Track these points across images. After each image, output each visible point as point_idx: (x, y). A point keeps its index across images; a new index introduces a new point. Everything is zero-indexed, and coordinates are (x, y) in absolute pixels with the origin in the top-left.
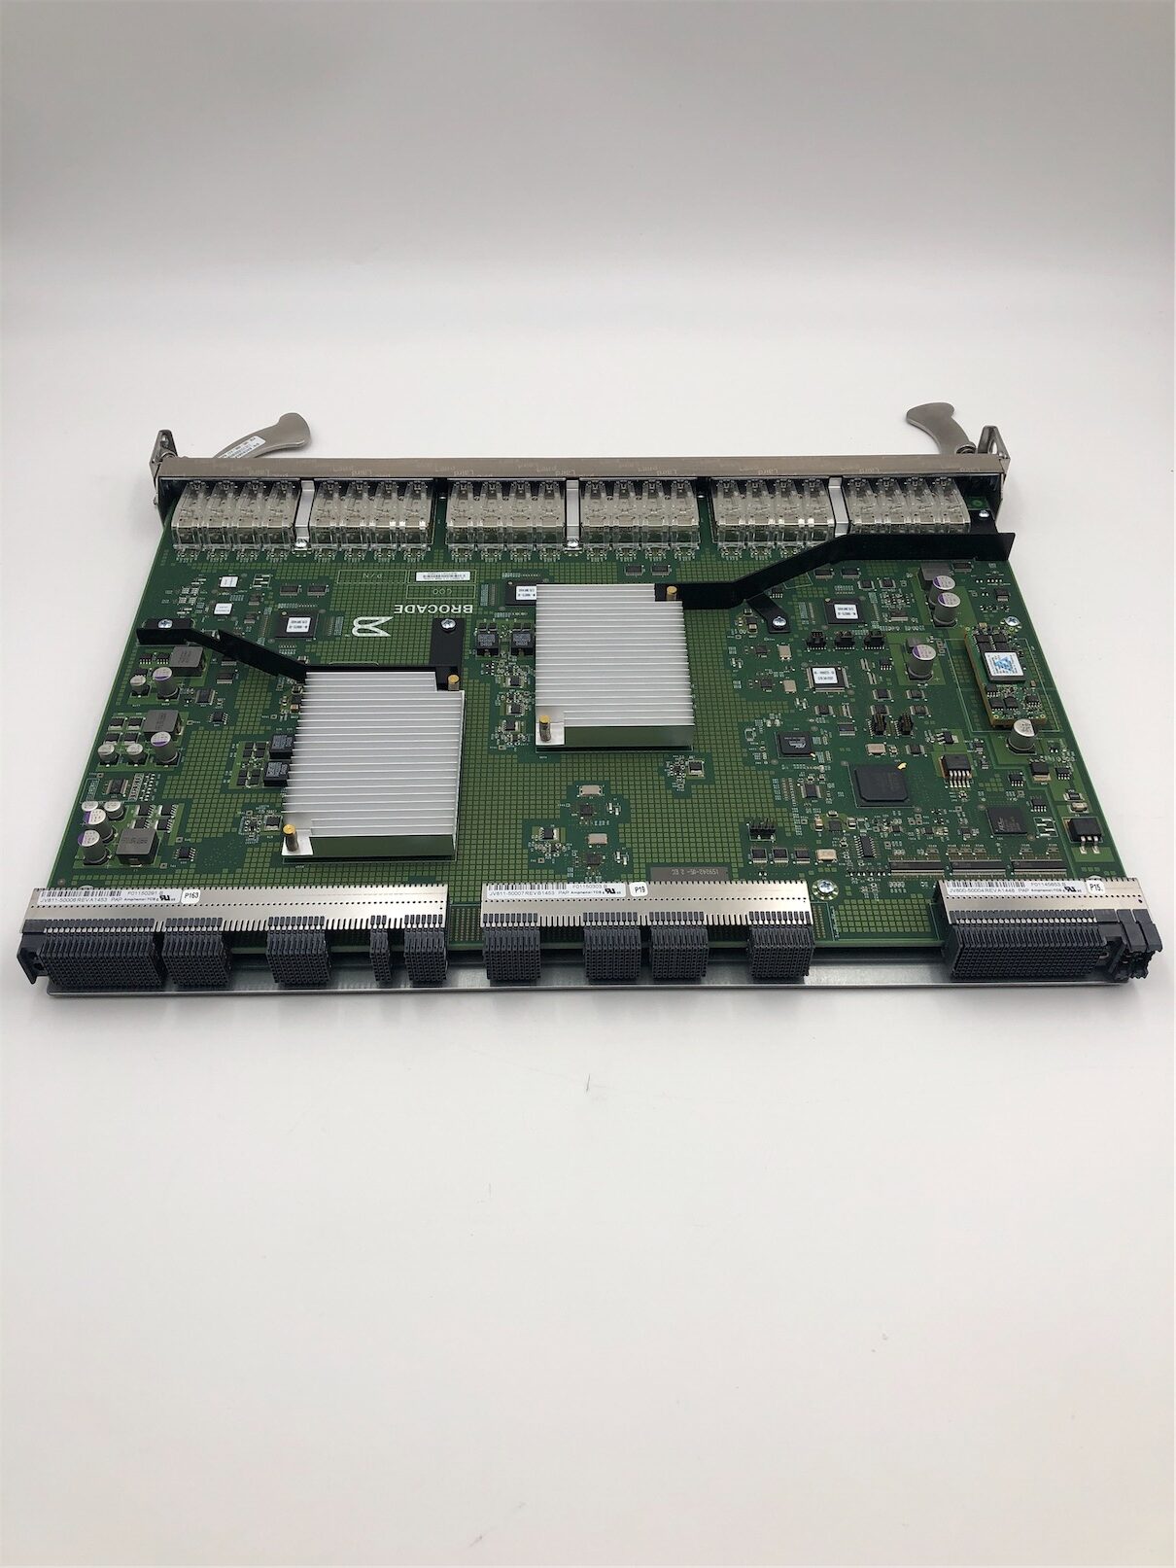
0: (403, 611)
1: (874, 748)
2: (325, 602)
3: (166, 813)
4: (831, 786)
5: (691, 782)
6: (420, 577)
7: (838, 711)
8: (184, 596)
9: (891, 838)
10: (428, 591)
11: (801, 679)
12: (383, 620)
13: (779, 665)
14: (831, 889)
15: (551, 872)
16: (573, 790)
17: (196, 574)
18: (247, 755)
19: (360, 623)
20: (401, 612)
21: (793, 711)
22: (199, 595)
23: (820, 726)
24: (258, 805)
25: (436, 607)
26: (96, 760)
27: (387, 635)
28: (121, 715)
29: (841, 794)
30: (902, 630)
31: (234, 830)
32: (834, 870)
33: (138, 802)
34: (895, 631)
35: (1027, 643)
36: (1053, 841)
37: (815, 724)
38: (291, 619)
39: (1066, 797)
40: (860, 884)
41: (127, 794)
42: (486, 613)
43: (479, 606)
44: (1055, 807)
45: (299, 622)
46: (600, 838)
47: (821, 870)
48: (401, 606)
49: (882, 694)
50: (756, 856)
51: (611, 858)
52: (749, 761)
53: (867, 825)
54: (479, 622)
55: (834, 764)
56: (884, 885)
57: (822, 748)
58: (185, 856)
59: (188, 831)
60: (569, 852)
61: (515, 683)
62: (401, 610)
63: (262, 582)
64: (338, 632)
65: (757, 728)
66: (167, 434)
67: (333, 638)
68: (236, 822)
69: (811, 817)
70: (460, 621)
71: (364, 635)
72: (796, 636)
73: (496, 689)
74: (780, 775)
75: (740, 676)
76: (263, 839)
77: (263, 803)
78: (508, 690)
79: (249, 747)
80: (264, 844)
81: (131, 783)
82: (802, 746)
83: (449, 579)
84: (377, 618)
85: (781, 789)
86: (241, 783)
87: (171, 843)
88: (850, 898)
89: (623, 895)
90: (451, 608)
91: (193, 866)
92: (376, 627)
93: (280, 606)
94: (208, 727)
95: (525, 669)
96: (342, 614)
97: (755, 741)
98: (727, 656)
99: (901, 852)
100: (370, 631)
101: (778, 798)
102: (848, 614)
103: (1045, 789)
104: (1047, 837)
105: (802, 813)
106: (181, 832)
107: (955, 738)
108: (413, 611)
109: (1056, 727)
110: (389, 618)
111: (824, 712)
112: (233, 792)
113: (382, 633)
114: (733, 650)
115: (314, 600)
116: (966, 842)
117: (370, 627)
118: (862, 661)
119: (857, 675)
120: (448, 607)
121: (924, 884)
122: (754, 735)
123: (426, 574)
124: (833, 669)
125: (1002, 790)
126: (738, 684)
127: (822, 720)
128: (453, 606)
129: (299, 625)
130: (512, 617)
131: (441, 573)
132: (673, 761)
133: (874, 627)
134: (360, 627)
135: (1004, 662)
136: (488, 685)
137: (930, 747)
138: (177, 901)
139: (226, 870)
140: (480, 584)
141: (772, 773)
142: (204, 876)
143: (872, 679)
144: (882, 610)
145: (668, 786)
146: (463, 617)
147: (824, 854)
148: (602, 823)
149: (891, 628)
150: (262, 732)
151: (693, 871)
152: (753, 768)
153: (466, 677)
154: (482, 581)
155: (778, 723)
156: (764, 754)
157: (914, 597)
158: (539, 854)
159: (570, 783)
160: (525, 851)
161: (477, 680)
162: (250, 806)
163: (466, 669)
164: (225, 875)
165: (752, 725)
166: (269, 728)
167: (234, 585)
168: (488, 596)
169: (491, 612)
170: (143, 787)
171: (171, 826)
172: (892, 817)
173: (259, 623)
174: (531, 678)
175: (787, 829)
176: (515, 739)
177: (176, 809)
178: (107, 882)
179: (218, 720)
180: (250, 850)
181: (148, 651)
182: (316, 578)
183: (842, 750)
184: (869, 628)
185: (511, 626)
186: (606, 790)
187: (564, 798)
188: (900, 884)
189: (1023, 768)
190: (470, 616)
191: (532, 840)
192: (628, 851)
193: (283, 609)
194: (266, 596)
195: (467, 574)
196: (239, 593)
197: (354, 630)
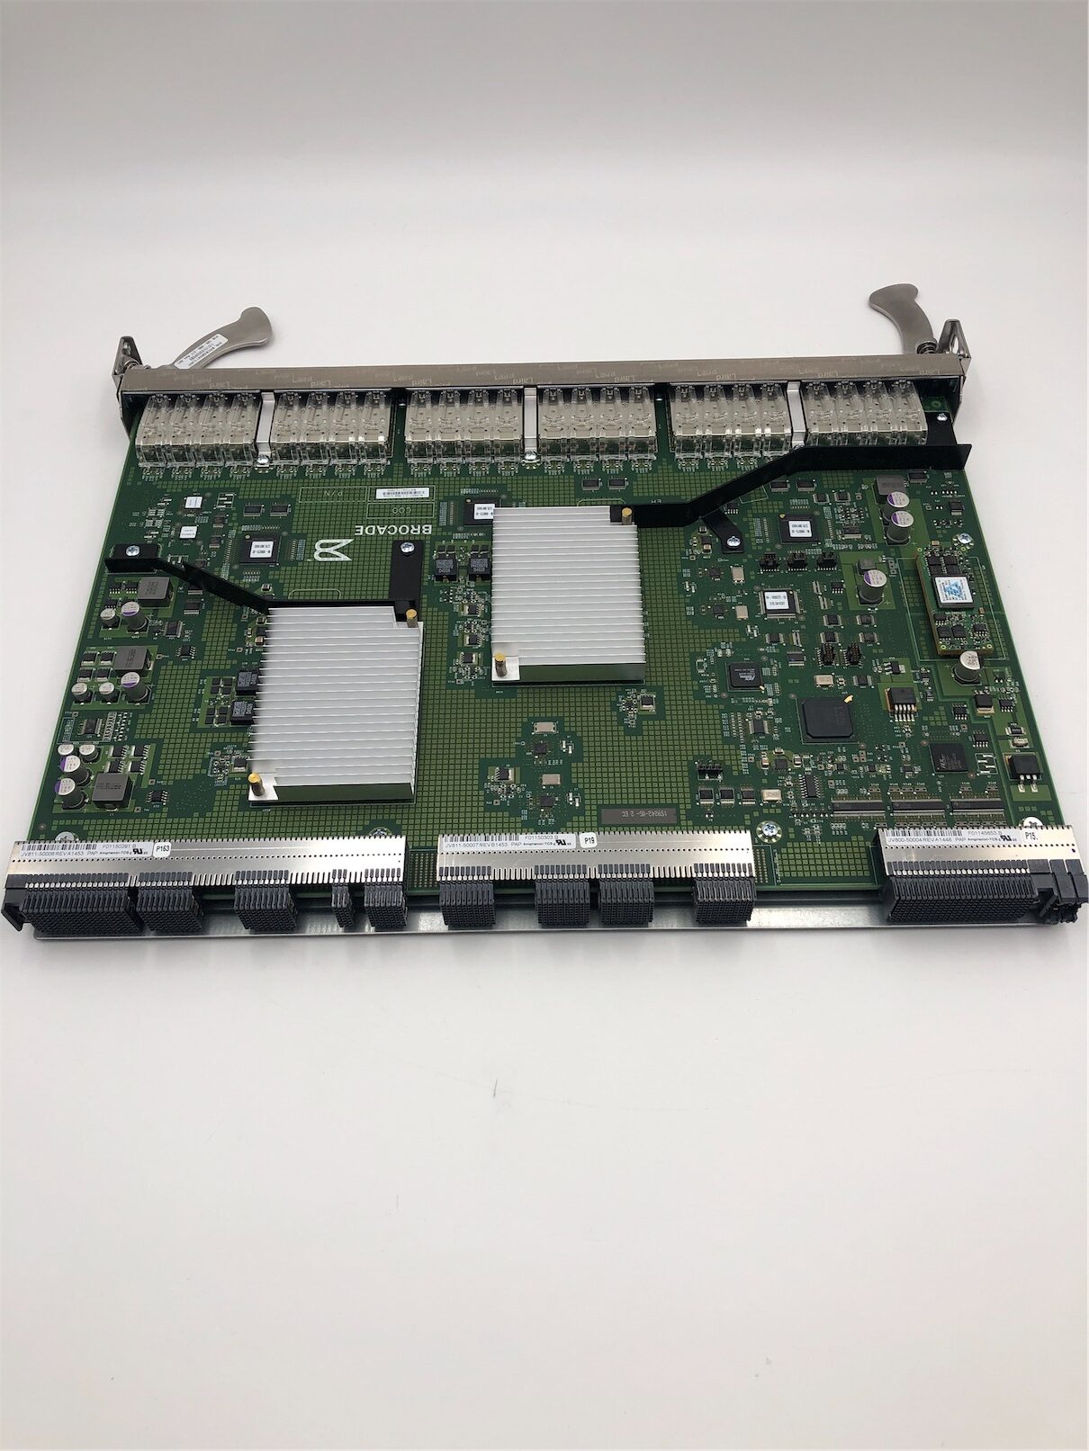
0: (364, 532)
1: (823, 680)
2: (287, 523)
3: (139, 753)
4: (779, 720)
5: (642, 717)
6: (380, 494)
7: (788, 639)
8: (150, 518)
9: (834, 777)
10: (386, 512)
11: (753, 604)
12: (344, 542)
13: (731, 588)
14: (775, 832)
15: (506, 814)
16: (528, 727)
17: (160, 494)
18: (214, 691)
19: (322, 546)
20: (361, 533)
21: (744, 640)
22: (166, 517)
23: (770, 655)
24: (226, 744)
25: (396, 528)
26: (70, 699)
27: (348, 559)
28: (92, 650)
29: (788, 729)
30: (856, 549)
31: (204, 771)
32: (779, 811)
33: (112, 743)
34: (848, 550)
35: (978, 566)
36: (994, 778)
37: (765, 653)
38: (254, 543)
39: (1008, 732)
40: (804, 826)
41: (102, 733)
42: (444, 533)
43: (438, 526)
44: (997, 742)
45: (263, 546)
46: (551, 779)
47: (765, 811)
48: (362, 527)
49: (832, 620)
50: (703, 797)
51: (564, 799)
52: (699, 694)
53: (812, 762)
54: (438, 544)
55: (783, 698)
56: (826, 827)
57: (771, 680)
58: (157, 799)
59: (160, 772)
60: (523, 793)
61: (473, 610)
62: (361, 531)
63: (224, 502)
64: (300, 556)
65: (709, 658)
66: (128, 341)
67: (295, 563)
68: (205, 764)
69: (758, 754)
70: (419, 543)
71: (326, 559)
72: (750, 556)
73: (455, 618)
74: (730, 709)
75: (694, 601)
76: (231, 781)
77: (230, 743)
78: (465, 618)
79: (216, 682)
80: (232, 787)
81: (104, 722)
82: (751, 678)
83: (409, 496)
84: (338, 541)
85: (730, 725)
86: (209, 721)
87: (144, 786)
88: (793, 841)
89: (573, 846)
90: (410, 528)
91: (165, 810)
92: (337, 550)
93: (244, 528)
94: (178, 662)
95: (482, 596)
96: (304, 536)
97: (706, 672)
98: (681, 580)
99: (843, 792)
100: (332, 556)
101: (726, 734)
102: (803, 531)
103: (988, 722)
104: (986, 775)
105: (749, 750)
106: (154, 774)
107: (902, 668)
108: (373, 533)
109: (1003, 658)
110: (350, 541)
111: (775, 640)
112: (202, 731)
113: (344, 558)
114: (687, 573)
115: (276, 521)
116: (908, 781)
117: (331, 550)
118: (814, 583)
119: (809, 600)
120: (408, 528)
121: (865, 826)
122: (705, 666)
123: (386, 491)
124: (785, 594)
125: (945, 724)
126: (691, 611)
127: (772, 649)
128: (413, 526)
129: (262, 549)
130: (470, 539)
131: (400, 490)
132: (626, 695)
133: (827, 545)
134: (322, 550)
135: (954, 588)
136: (447, 613)
137: (877, 677)
138: (149, 855)
139: (196, 815)
140: (439, 501)
141: (722, 707)
142: (176, 820)
143: (824, 604)
144: (836, 526)
145: (620, 722)
146: (422, 538)
147: (771, 795)
148: (556, 762)
149: (844, 547)
150: (228, 667)
151: (643, 814)
152: (703, 702)
153: (424, 605)
154: (441, 498)
155: (729, 652)
156: (715, 686)
157: (868, 512)
158: (495, 795)
159: (525, 720)
160: (482, 793)
161: (436, 609)
162: (219, 746)
163: (425, 596)
164: (195, 820)
165: (704, 655)
166: (235, 662)
167: (199, 506)
168: (446, 514)
169: (450, 533)
170: (116, 726)
171: (144, 768)
172: (837, 754)
173: (223, 547)
174: (489, 605)
175: (734, 768)
176: (473, 673)
177: (148, 750)
178: (85, 828)
179: (186, 653)
180: (219, 792)
181: (117, 580)
182: (278, 497)
183: (790, 681)
184: (822, 546)
185: (469, 549)
186: (560, 727)
187: (519, 735)
188: (842, 826)
189: (967, 700)
190: (429, 538)
191: (488, 781)
192: (580, 793)
193: (246, 532)
194: (230, 518)
195: (426, 490)
196: (204, 515)
197: (316, 554)
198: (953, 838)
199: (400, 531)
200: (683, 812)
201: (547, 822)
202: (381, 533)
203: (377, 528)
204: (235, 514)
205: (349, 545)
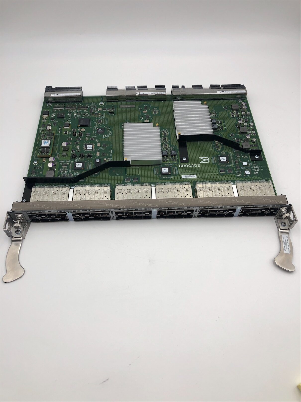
1: (83, 130)
2: (219, 168)
4: (95, 122)
6: (195, 176)
7: (89, 139)
8: (258, 168)
10: (192, 171)
11: (96, 147)
12: (202, 162)
13: (101, 151)
14: (101, 103)
15: (154, 106)
17: (258, 175)
18: (222, 127)
19: (208, 161)
20: (198, 165)
21: (100, 139)
23: (94, 135)
25: (189, 166)
27: (200, 158)
30: (65, 161)
34: (67, 160)
37: (95, 136)
38: (226, 161)
39: (46, 121)
40: (95, 105)
42: (175, 165)
43: (177, 167)
44: (49, 119)
46: (145, 112)
47: (102, 107)
48: (198, 166)
49: (77, 143)
51: (142, 109)
52: (112, 128)
53: (90, 115)
54: (177, 162)
55: (93, 127)
56: (90, 105)
57: (95, 130)
58: (225, 108)
60: (151, 110)
61: (165, 146)
63: (239, 173)
64: (213, 158)
67: (213, 156)
68: (218, 114)
69: (101, 116)
71: (206, 158)
72: (94, 159)
73: (170, 144)
74: (106, 125)
75: (110, 148)
78: (167, 143)
82: (99, 130)
83: (187, 176)
84: (204, 162)
86: (221, 122)
87: (229, 110)
89: (140, 93)
90: (185, 166)
92: (203, 160)
93: (230, 166)
94: (233, 133)
95: (163, 149)
96: (213, 164)
98: (113, 153)
99: (85, 110)
100: (204, 158)
101: (107, 120)
102: (78, 165)
104: (55, 113)
105: (103, 117)
108: (195, 165)
110: (200, 163)
113: (201, 158)
114: (111, 155)
117: (205, 160)
118: (79, 152)
119: (81, 148)
120: (186, 166)
121: (82, 105)
122: (110, 133)
123: (194, 177)
124: (87, 148)
126: (111, 145)
127: (93, 137)
129: (223, 159)
130: (168, 163)
131: (190, 177)
133: (73, 162)
134: (207, 160)
135: (45, 143)
137: (71, 131)
138: (221, 91)
140: (178, 174)
143: (78, 147)
144: (68, 167)
146: (181, 163)
147: (100, 109)
148: (144, 115)
149: (68, 161)
151: (126, 107)
155: (104, 136)
156: (108, 129)
157: (58, 171)
158: (157, 109)
160: (159, 110)
161: (175, 146)
163: (178, 148)
165: (110, 136)
167: (246, 171)
168: (175, 170)
169: (174, 165)
171: (231, 113)
172: (84, 117)
173: (234, 161)
174: (162, 147)
176: (164, 132)
179: (232, 135)
182: (224, 175)
183: (90, 130)
184: (75, 161)
185: (168, 161)
186: (144, 121)
187: (152, 120)
188: (87, 105)
191: (158, 112)
192: (139, 110)
193: (229, 164)
194: (236, 169)
195: (182, 178)
196: (243, 169)
199: (188, 165)
200: (118, 107)
201: (146, 105)
202: (192, 165)
203: (194, 166)
204: (234, 170)
205: (201, 162)
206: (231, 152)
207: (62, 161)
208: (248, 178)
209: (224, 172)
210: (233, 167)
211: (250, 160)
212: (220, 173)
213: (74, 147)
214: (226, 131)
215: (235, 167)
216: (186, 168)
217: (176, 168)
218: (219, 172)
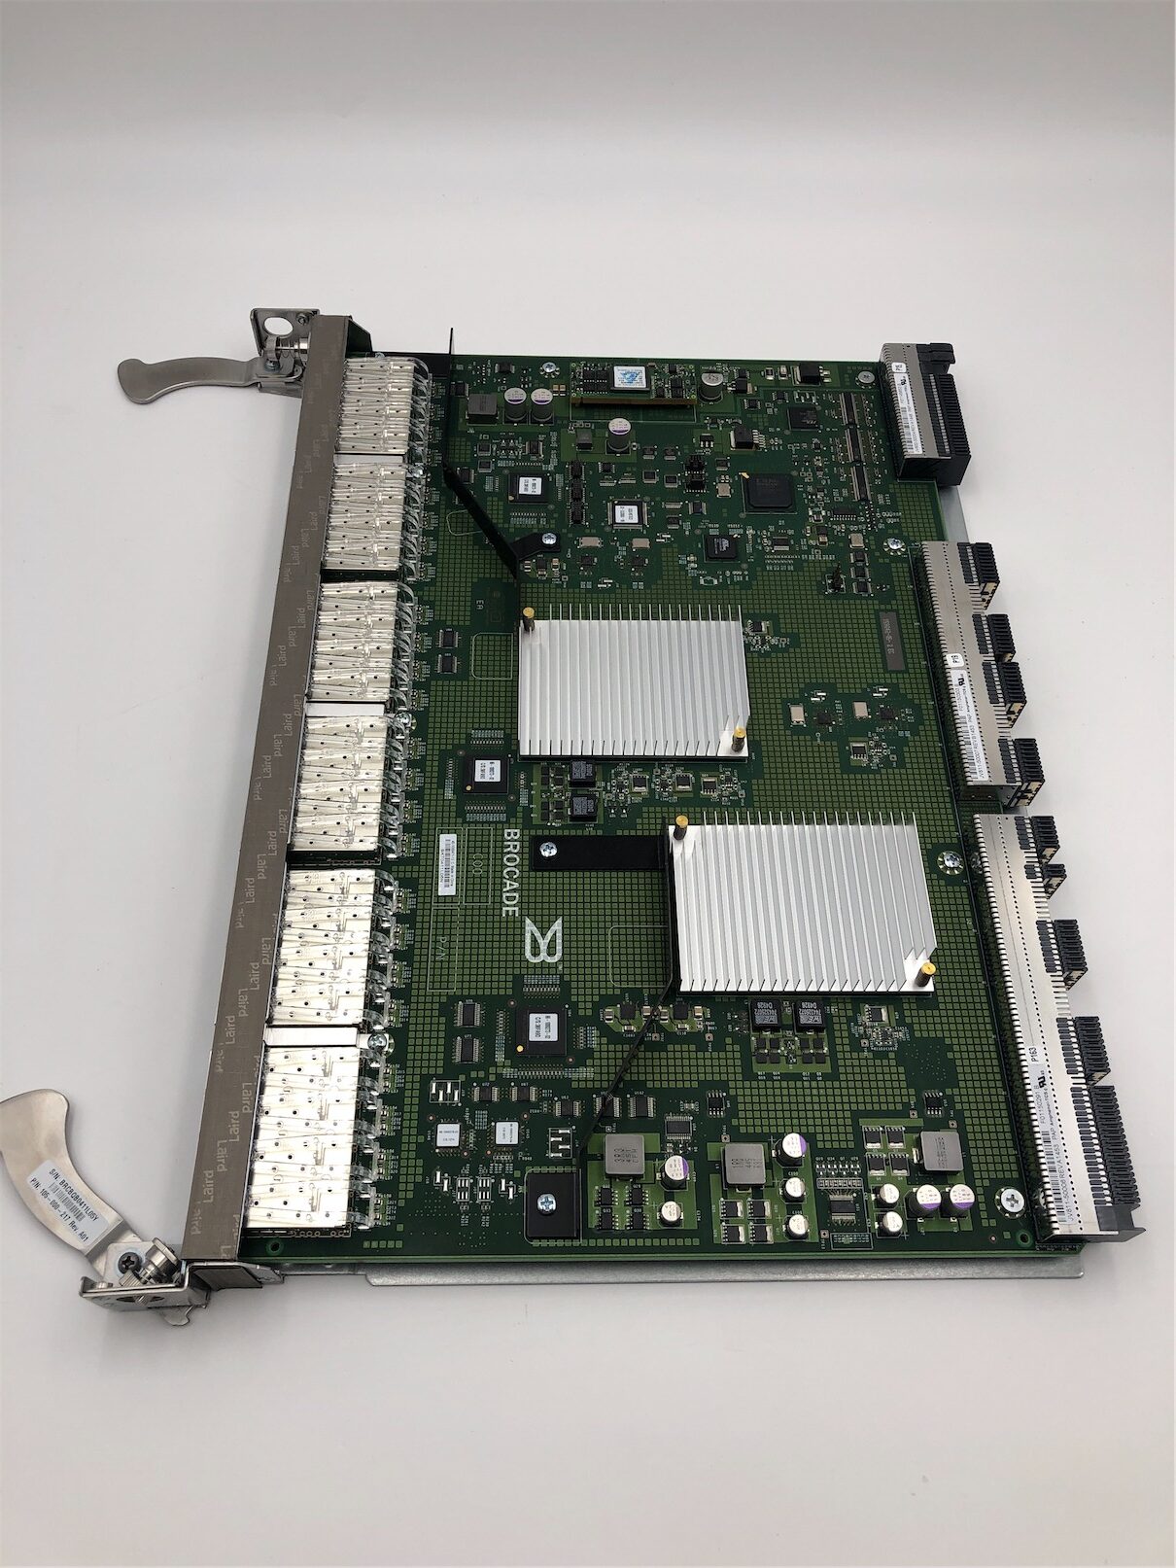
0: (514, 906)
1: (724, 490)
2: (492, 1004)
3: (874, 1137)
4: (772, 528)
5: (777, 633)
6: (446, 888)
7: (674, 512)
8: (473, 1197)
9: (831, 496)
10: (478, 880)
12: (530, 926)
13: (607, 550)
14: (895, 542)
15: (906, 749)
16: (798, 730)
17: (427, 1190)
18: (776, 1059)
19: (535, 954)
20: (516, 909)
21: (675, 545)
22: (474, 1173)
23: (694, 527)
24: (851, 1035)
25: (509, 869)
27: (559, 921)
28: (720, 1233)
29: (781, 523)
30: (557, 449)
31: (892, 1055)
32: (872, 538)
33: (864, 1175)
34: (558, 455)
36: (819, 395)
37: (692, 530)
38: (532, 1038)
39: (770, 378)
40: (885, 522)
41: (850, 1191)
42: (519, 815)
44: (782, 387)
45: (538, 1027)
46: (861, 710)
47: (873, 547)
48: (504, 909)
49: (650, 476)
50: (866, 591)
51: (881, 700)
52: (745, 585)
53: (817, 510)
54: (536, 822)
55: (745, 522)
57: (724, 529)
58: (935, 1103)
59: (899, 1107)
60: (879, 734)
61: (640, 783)
62: (511, 909)
63: (447, 1093)
64: (554, 980)
65: (699, 575)
67: (565, 984)
68: (881, 1055)
69: (810, 547)
71: (559, 948)
72: (565, 530)
73: (652, 801)
74: (761, 564)
75: (624, 581)
76: (901, 1022)
77: (849, 1030)
78: (652, 791)
79: (762, 1060)
80: (908, 1020)
81: (834, 1192)
82: (725, 542)
83: (452, 857)
84: (528, 936)
85: (779, 564)
86: (821, 1059)
87: (920, 1122)
88: (901, 532)
89: (963, 672)
90: (509, 853)
91: (948, 1091)
92: (543, 935)
93: (500, 1057)
94: (733, 1113)
96: (518, 981)
97: (717, 578)
98: (595, 590)
99: (845, 492)
100: (553, 941)
101: (791, 568)
102: (534, 484)
103: (762, 389)
104: (817, 399)
105: (807, 552)
106: (904, 1114)
107: (707, 434)
108: (516, 895)
110: (528, 921)
111: (675, 521)
112: (835, 1066)
113: (557, 926)
114: (586, 585)
115: (489, 1018)
116: (828, 448)
117: (543, 944)
118: (601, 485)
119: (624, 490)
120: (509, 856)
121: (878, 482)
122: (709, 578)
123: (441, 884)
124: (618, 507)
126: (638, 585)
127: (687, 526)
128: (506, 850)
130: (529, 788)
131: (442, 867)
133: (550, 468)
134: (543, 954)
135: (628, 376)
136: (645, 809)
137: (715, 454)
139: (950, 1055)
140: (464, 822)
141: (759, 569)
142: (961, 1077)
143: (628, 480)
144: (526, 458)
146: (526, 838)
147: (857, 541)
148: (838, 707)
149: (553, 457)
150: (737, 1047)
151: (889, 638)
152: (755, 583)
153: (633, 833)
154: (460, 820)
155: (692, 558)
156: (734, 573)
157: (507, 432)
158: (885, 760)
159: (788, 732)
160: (883, 771)
161: (639, 821)
162: (855, 1045)
163: (619, 833)
164: (957, 1055)
165: (696, 579)
166: (729, 1040)
167: (456, 1127)
168: (483, 814)
169: (519, 809)
170: (839, 1175)
171: (896, 1128)
172: (805, 491)
173: (532, 1082)
175: (829, 565)
176: (729, 780)
177: (868, 1125)
178: (986, 1183)
179: (717, 1104)
180: (917, 1034)
181: (594, 1222)
182: (443, 1020)
183: (725, 515)
184: (553, 474)
185: (545, 788)
186: (796, 703)
187: (808, 738)
188: (880, 496)
189: (738, 399)
190: (526, 832)
191: (868, 765)
192: (873, 688)
193: (510, 1053)
194: (479, 1081)
195: (443, 838)
196: (473, 1117)
197: (549, 960)
198: (908, 413)
199: (513, 864)
200: (883, 607)
201: (910, 715)
202: (516, 885)
203: (508, 891)
204: (473, 1074)
205: (535, 922)
206: (590, 1076)
207: (554, 439)
208: (414, 1131)
209: (459, 1022)
210: (492, 1070)
211: (537, 1169)
212: (453, 1000)
213: (629, 469)
214: (749, 1075)
215: (492, 1078)
216: (499, 856)
217: (503, 817)
218: (463, 998)
